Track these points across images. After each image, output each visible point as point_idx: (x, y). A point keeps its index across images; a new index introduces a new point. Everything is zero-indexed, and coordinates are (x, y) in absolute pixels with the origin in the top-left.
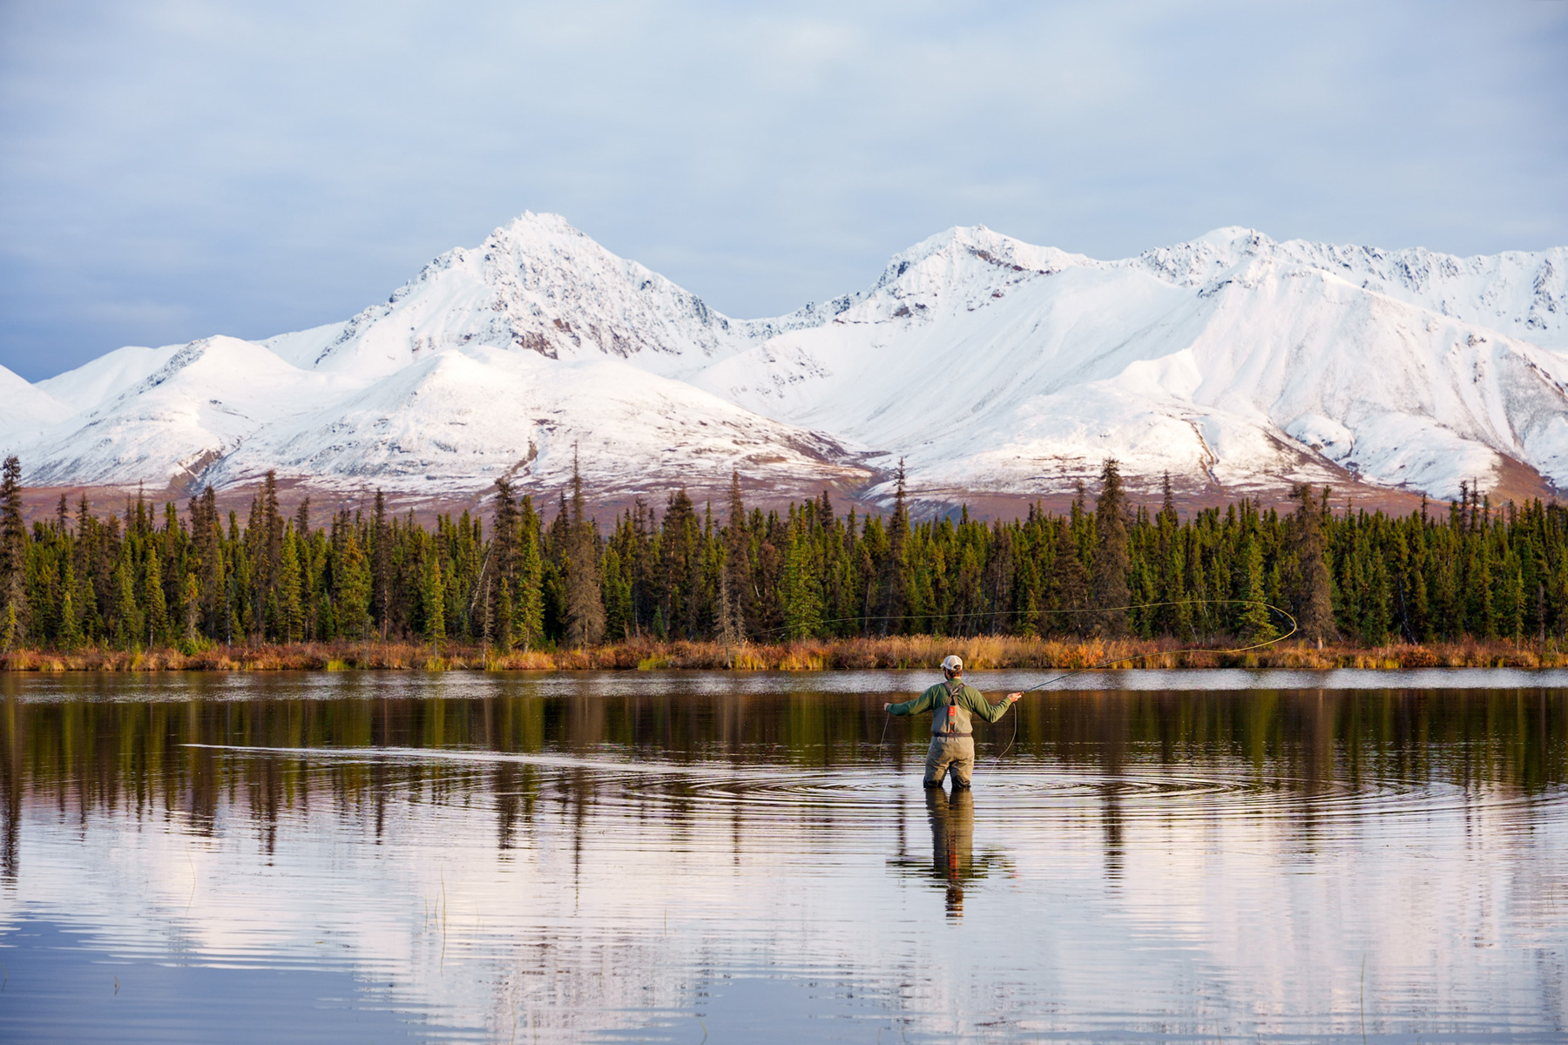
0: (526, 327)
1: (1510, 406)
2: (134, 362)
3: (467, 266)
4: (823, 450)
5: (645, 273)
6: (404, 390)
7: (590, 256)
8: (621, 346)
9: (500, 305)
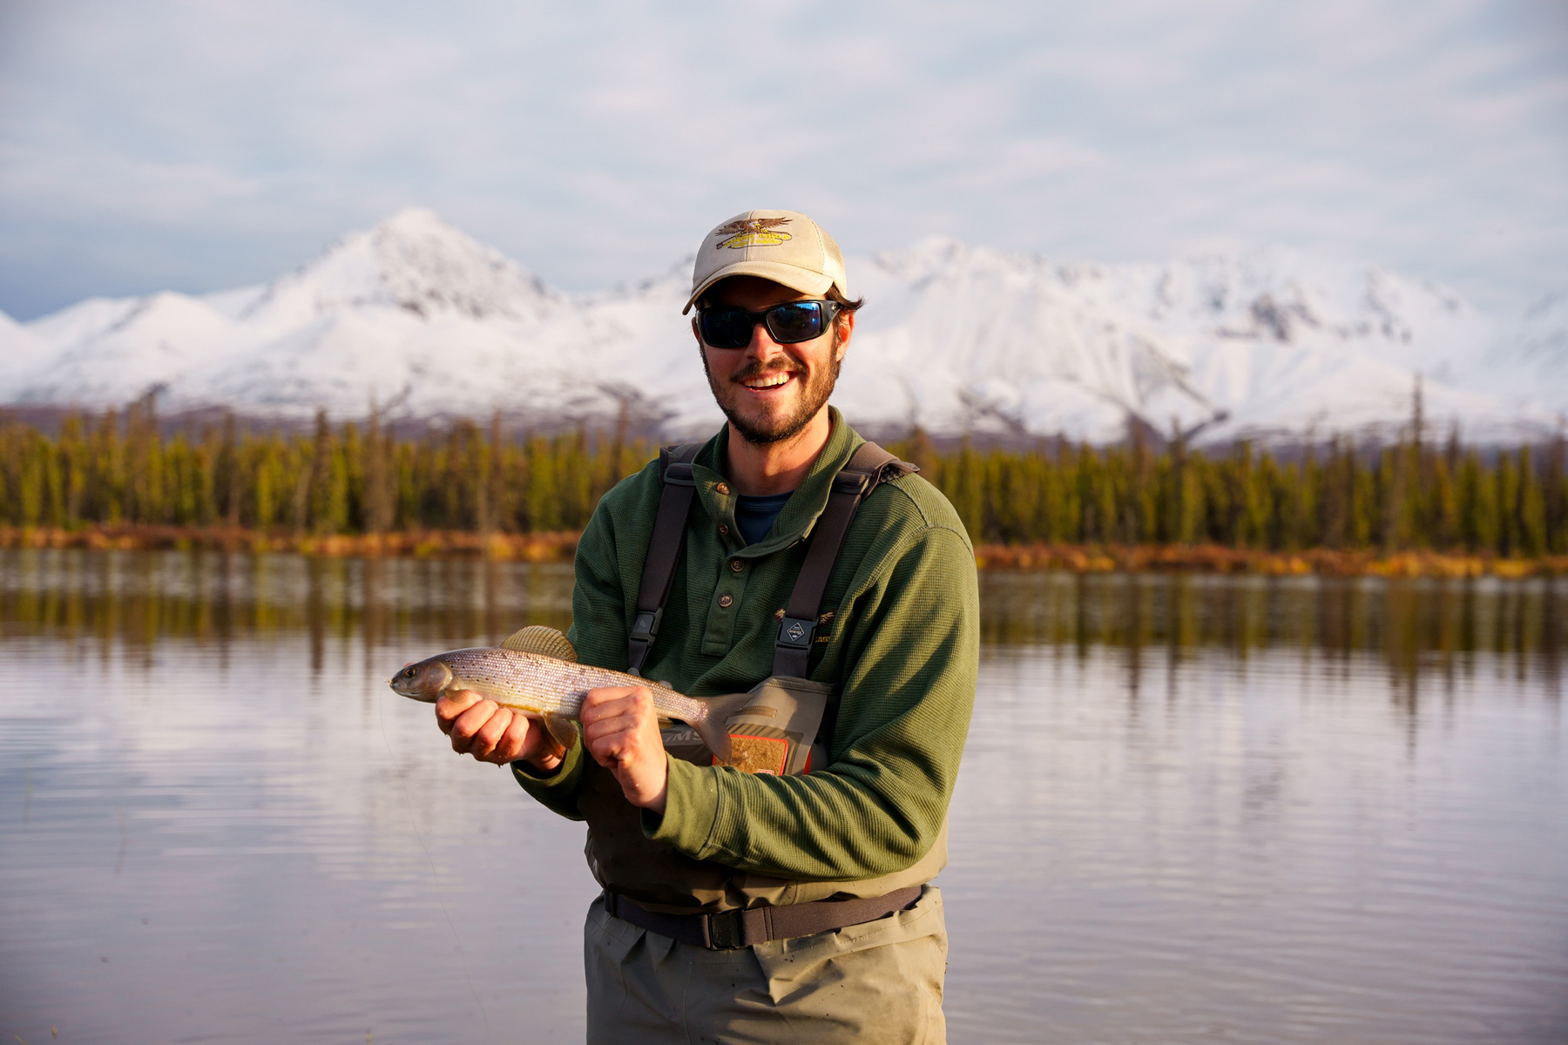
0: (406, 294)
1: (1138, 377)
2: (99, 313)
3: (360, 248)
4: (627, 397)
5: (495, 255)
6: (310, 341)
7: (455, 245)
8: (477, 311)
9: (384, 277)
